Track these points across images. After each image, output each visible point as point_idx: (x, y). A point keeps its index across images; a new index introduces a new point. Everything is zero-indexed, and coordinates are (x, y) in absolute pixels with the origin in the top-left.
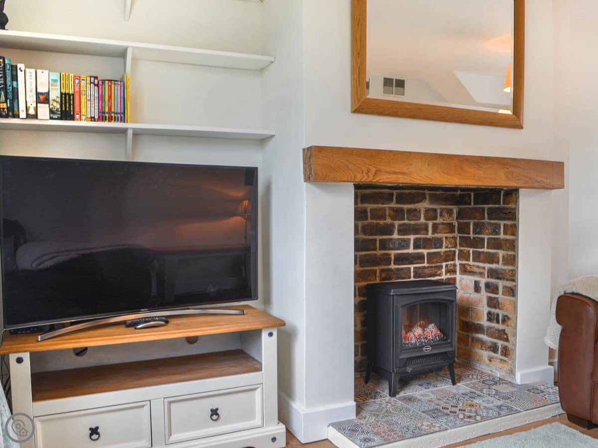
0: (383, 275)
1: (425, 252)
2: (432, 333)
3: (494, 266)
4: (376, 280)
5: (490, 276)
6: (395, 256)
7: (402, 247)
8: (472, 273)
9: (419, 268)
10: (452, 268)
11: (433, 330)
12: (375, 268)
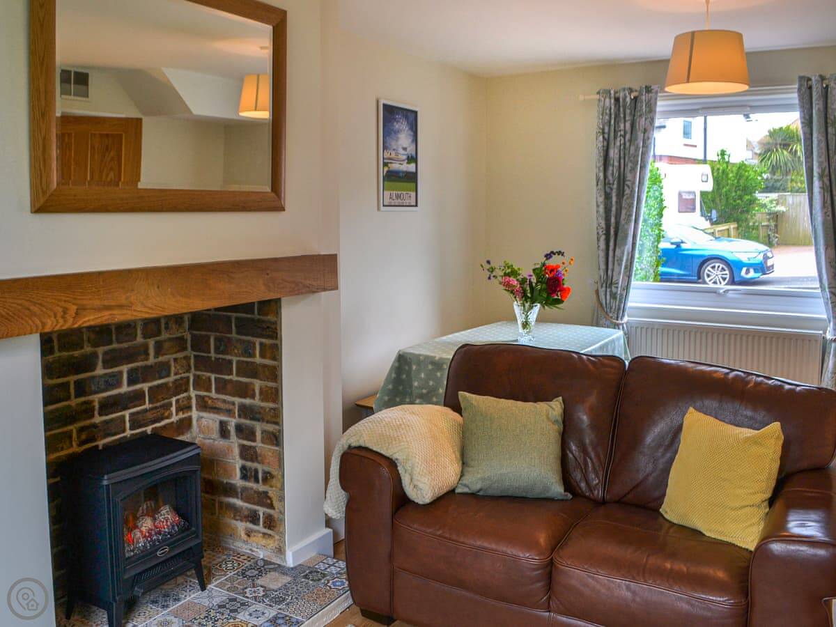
0: (84, 437)
1: (145, 386)
2: (167, 522)
3: (247, 401)
4: (72, 446)
5: (242, 416)
6: (100, 403)
7: (110, 386)
8: (216, 410)
9: (138, 413)
10: (185, 403)
11: (169, 517)
12: (70, 428)
